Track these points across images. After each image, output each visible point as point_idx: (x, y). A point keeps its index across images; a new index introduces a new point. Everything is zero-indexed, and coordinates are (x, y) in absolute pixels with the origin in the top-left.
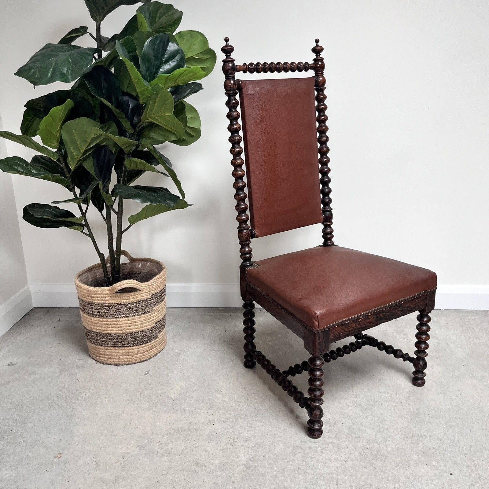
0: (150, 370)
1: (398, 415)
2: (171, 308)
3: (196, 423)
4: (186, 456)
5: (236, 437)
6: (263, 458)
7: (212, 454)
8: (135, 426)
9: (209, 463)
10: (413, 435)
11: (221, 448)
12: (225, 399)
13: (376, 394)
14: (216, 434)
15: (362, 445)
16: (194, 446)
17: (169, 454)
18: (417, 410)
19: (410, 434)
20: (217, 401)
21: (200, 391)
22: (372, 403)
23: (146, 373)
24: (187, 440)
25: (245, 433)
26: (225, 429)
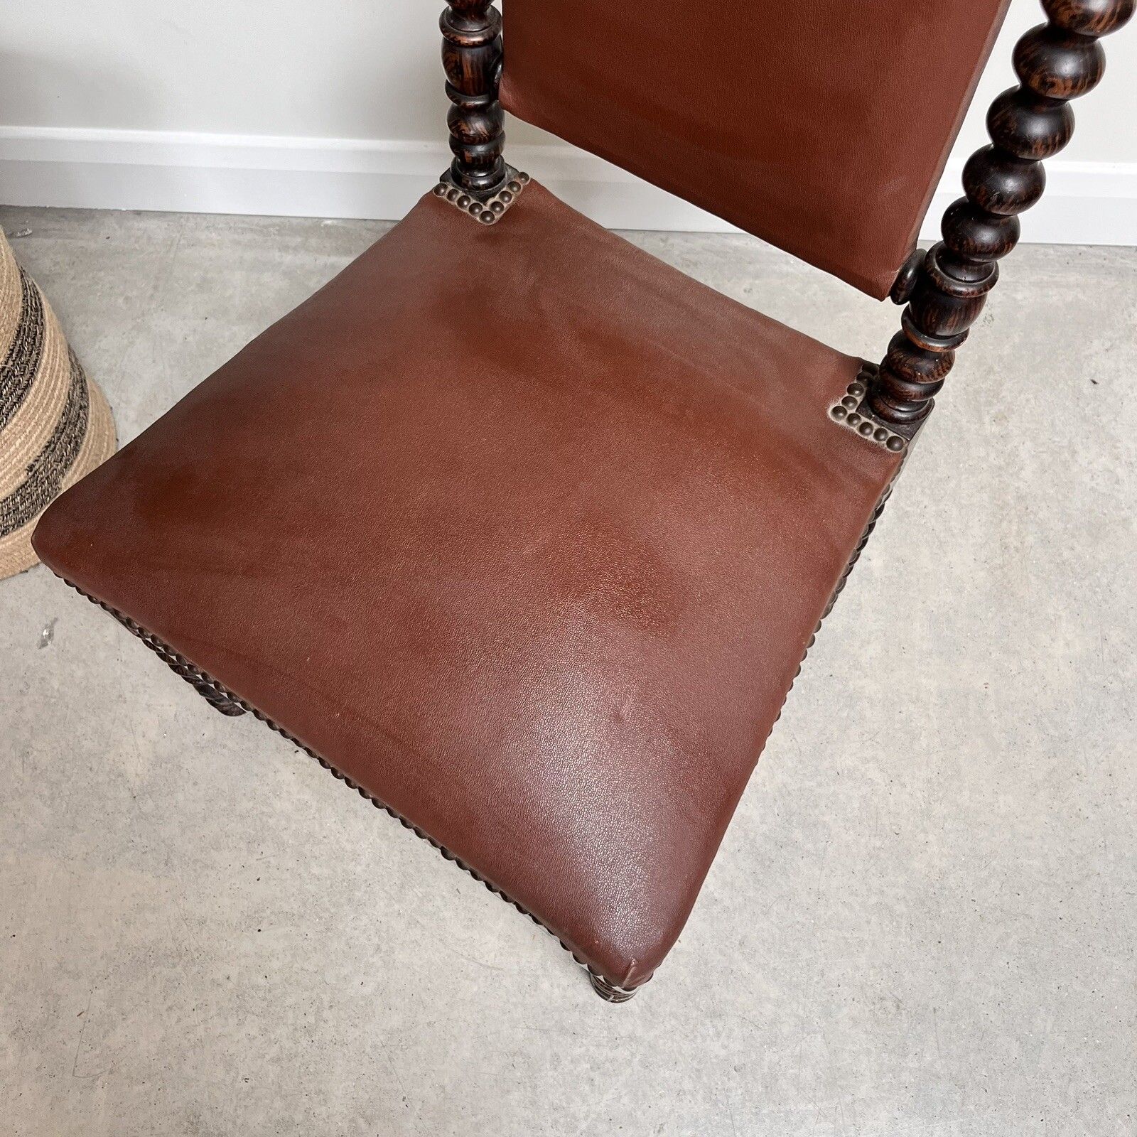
0: (56, 620)
1: (874, 900)
2: (138, 213)
3: (202, 922)
4: (165, 1088)
5: (326, 998)
6: (403, 1104)
7: (246, 1080)
8: (7, 928)
9: (234, 1123)
10: (898, 1007)
11: (273, 1051)
12: (306, 797)
13: (820, 785)
14: (262, 981)
15: (723, 1053)
16: (191, 1036)
17: (111, 1072)
18: (943, 874)
19: (889, 1004)
20: (278, 805)
21: (225, 746)
22: (798, 834)
23: (45, 633)
24: (170, 1008)
25: (357, 982)
26: (294, 956)
